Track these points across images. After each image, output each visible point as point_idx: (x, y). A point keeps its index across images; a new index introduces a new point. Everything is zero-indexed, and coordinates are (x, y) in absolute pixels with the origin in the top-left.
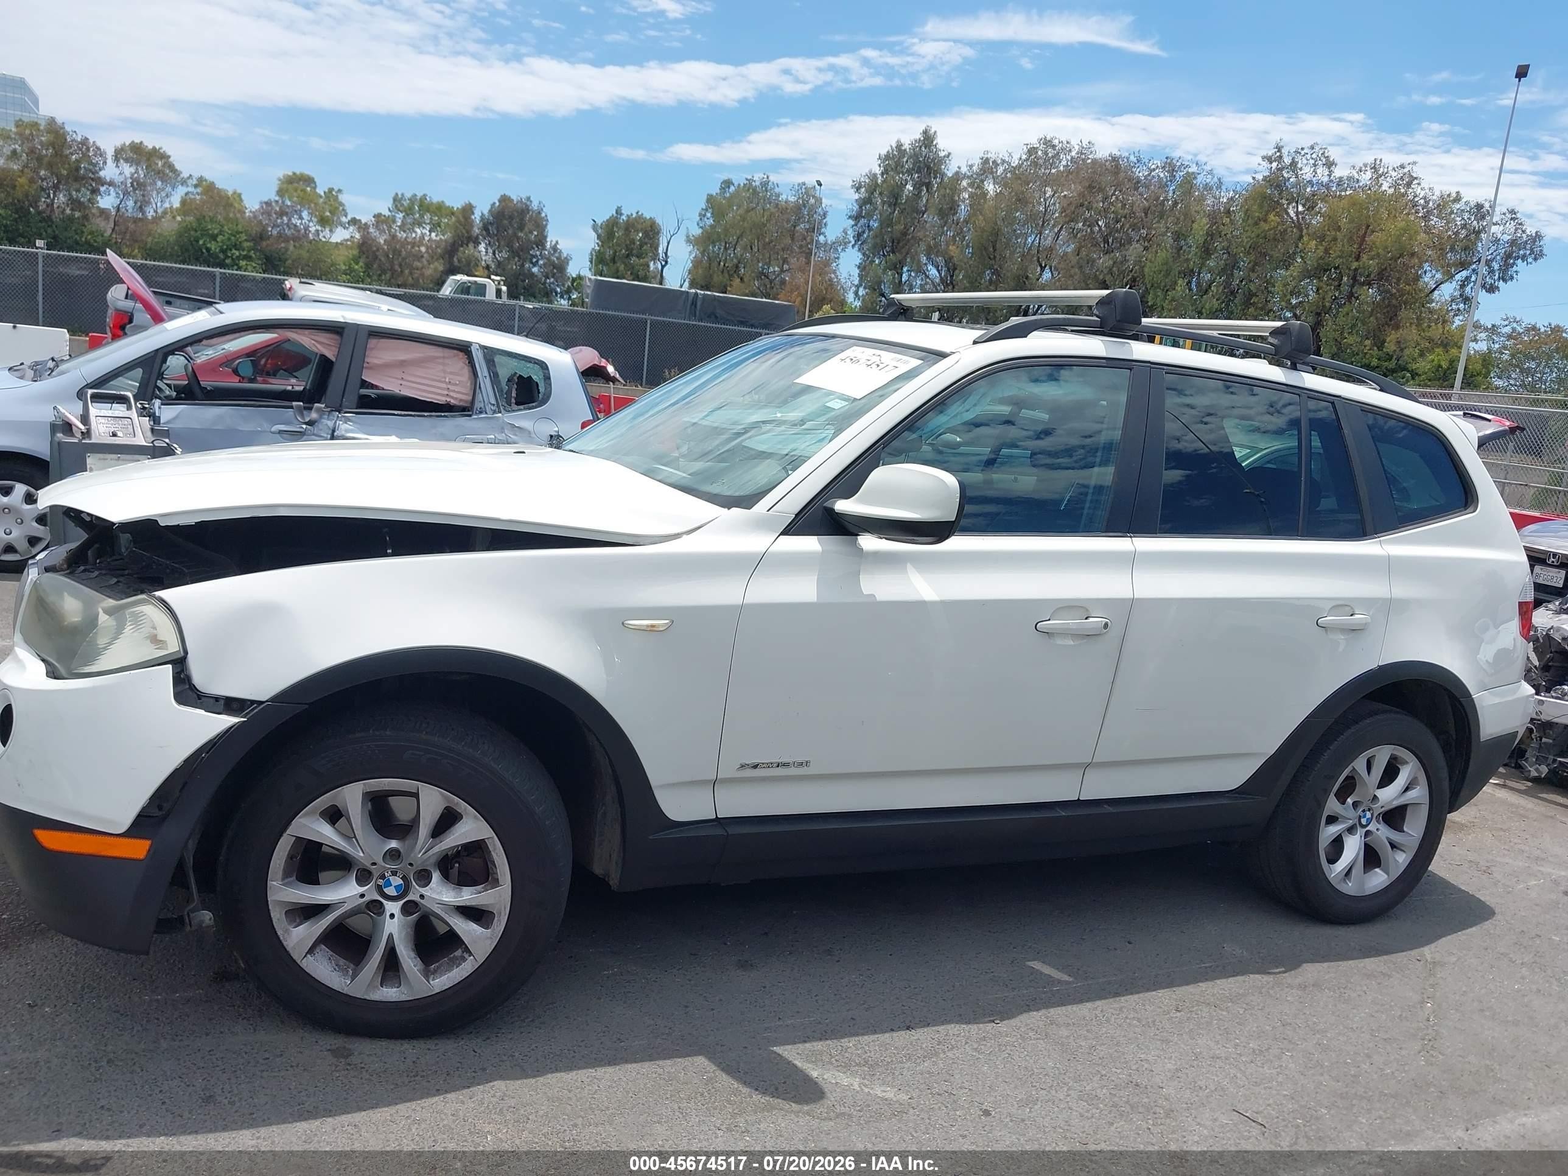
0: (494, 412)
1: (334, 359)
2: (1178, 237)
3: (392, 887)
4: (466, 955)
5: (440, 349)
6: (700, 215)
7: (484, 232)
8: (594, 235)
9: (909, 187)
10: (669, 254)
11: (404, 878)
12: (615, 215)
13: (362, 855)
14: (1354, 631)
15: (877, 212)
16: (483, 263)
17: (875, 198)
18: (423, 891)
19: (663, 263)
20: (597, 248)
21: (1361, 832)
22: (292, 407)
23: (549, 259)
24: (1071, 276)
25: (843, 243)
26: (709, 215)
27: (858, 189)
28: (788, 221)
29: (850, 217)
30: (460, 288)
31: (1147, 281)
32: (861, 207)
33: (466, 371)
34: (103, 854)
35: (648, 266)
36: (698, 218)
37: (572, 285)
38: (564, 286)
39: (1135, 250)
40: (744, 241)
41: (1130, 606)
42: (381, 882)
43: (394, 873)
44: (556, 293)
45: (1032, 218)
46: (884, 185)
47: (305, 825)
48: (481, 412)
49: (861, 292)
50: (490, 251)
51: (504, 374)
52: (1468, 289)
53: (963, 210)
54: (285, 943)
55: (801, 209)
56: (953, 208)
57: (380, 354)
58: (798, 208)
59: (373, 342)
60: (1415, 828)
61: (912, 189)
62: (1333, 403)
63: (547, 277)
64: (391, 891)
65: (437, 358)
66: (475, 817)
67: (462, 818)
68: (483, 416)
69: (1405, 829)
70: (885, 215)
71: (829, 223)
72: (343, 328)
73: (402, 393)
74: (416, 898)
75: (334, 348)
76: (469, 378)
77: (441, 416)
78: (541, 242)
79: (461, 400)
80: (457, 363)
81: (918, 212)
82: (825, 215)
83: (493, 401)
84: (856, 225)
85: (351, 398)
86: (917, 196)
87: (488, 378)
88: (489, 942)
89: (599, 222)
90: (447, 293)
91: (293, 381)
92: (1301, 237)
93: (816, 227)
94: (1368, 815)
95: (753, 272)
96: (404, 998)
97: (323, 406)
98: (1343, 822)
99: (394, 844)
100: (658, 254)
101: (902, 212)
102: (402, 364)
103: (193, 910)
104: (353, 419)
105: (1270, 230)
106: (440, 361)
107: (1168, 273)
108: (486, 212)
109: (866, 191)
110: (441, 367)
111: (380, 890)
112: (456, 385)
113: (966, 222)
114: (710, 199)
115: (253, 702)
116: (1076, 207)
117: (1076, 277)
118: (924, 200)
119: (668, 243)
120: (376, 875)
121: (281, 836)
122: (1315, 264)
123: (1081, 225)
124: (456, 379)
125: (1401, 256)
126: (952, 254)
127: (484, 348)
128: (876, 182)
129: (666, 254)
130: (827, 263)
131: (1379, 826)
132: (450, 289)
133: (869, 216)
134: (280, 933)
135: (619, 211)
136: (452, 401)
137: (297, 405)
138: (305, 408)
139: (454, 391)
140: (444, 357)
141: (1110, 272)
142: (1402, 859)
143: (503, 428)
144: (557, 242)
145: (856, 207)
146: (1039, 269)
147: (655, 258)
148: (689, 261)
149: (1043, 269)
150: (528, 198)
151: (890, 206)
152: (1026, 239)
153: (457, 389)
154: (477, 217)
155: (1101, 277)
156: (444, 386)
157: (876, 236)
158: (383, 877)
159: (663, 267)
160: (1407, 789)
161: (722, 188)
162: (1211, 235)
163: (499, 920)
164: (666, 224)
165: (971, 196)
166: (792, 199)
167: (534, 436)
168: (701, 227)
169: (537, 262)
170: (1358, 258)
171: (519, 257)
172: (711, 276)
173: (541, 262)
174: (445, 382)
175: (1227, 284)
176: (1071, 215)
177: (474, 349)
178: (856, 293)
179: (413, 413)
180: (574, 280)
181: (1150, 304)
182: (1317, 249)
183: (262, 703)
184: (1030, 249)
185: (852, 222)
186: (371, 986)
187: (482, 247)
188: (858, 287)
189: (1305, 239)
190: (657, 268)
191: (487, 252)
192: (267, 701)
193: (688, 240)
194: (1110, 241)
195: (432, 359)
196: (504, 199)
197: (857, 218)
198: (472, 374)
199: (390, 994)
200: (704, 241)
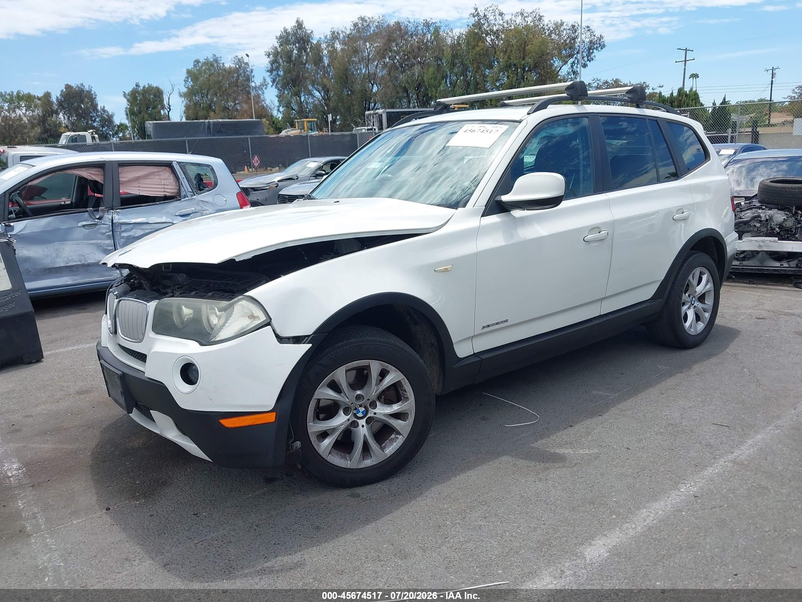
0: (192, 196)
1: (103, 183)
2: (437, 60)
3: (361, 413)
4: (398, 436)
5: (156, 167)
6: (185, 81)
7: (60, 107)
8: (125, 100)
9: (295, 52)
10: (170, 104)
11: (365, 407)
12: (135, 87)
13: (348, 400)
14: (685, 219)
15: (281, 67)
16: (64, 125)
17: (279, 59)
18: (375, 411)
19: (168, 110)
20: (129, 107)
21: (692, 307)
22: (87, 211)
23: (102, 117)
24: (388, 87)
25: (264, 84)
26: (190, 80)
27: (269, 56)
28: (233, 77)
29: (267, 71)
30: (71, 139)
31: (426, 84)
32: (272, 65)
33: (172, 177)
34: (255, 423)
35: (160, 113)
36: (184, 83)
37: (118, 129)
38: (114, 131)
39: (417, 69)
40: (211, 92)
41: (613, 224)
42: (355, 412)
43: (361, 406)
44: (110, 135)
45: (361, 60)
46: (283, 52)
47: (322, 392)
48: (185, 197)
49: (281, 109)
50: (66, 117)
51: (192, 175)
52: (575, 67)
53: (326, 61)
54: (318, 451)
55: (238, 70)
56: (321, 59)
57: (126, 175)
58: (237, 70)
59: (121, 169)
60: (709, 301)
61: (297, 52)
62: (656, 121)
63: (103, 127)
64: (360, 415)
65: (156, 172)
66: (396, 371)
67: (389, 372)
68: (187, 198)
69: (706, 302)
70: (285, 68)
71: (255, 76)
72: (104, 164)
73: (140, 194)
74: (372, 415)
75: (100, 176)
76: (174, 180)
77: (165, 203)
78: (95, 107)
79: (172, 193)
80: (166, 174)
81: (302, 63)
82: (252, 71)
83: (190, 190)
84: (271, 75)
85: (117, 202)
86: (300, 56)
87: (185, 178)
88: (408, 427)
89: (127, 92)
90: (64, 143)
91: (64, 199)
92: (496, 52)
93: (248, 79)
94: (694, 299)
95: (220, 107)
96: (374, 463)
97: (104, 208)
98: (687, 304)
99: (359, 392)
100: (165, 105)
101: (294, 65)
102: (138, 179)
103: (293, 443)
104: (121, 212)
105: (480, 50)
106: (157, 174)
107: (435, 79)
108: (58, 95)
109: (273, 56)
110: (158, 177)
111: (355, 415)
112: (167, 185)
113: (328, 65)
114: (189, 72)
115: (305, 336)
116: (384, 51)
117: (391, 87)
118: (305, 57)
119: (169, 99)
120: (353, 408)
121: (311, 400)
122: (505, 64)
123: (388, 59)
124: (167, 182)
125: (543, 55)
126: (325, 83)
127: (179, 163)
128: (278, 51)
129: (169, 104)
130: (258, 96)
131: (698, 303)
132: (65, 141)
133: (277, 69)
134: (315, 447)
135: (137, 85)
136: (168, 194)
137: (90, 210)
138: (94, 211)
139: (167, 189)
140: (158, 172)
141: (407, 82)
142: (707, 315)
143: (198, 204)
144: (104, 107)
145: (269, 66)
146: (370, 85)
147: (163, 107)
148: (183, 106)
149: (373, 85)
150: (82, 84)
151: (287, 63)
152: (362, 71)
153: (169, 187)
154: (54, 99)
155: (403, 85)
156: (162, 187)
157: (283, 80)
158: (356, 409)
159: (169, 112)
160: (706, 285)
161: (195, 65)
162: (454, 56)
163: (411, 416)
164: (166, 88)
165: (329, 52)
166: (233, 66)
167: (215, 205)
168: (186, 88)
169: (95, 119)
170: (524, 59)
171: (84, 118)
172: (197, 113)
173: (97, 119)
174: (162, 185)
175: (464, 80)
176: (381, 54)
177: (174, 164)
178: (278, 110)
179: (151, 204)
180: (119, 126)
181: (430, 96)
182: (504, 57)
183: (310, 335)
184: (364, 75)
185: (269, 74)
186: (360, 462)
187: (61, 116)
188: (279, 107)
189: (498, 53)
190: (165, 113)
191: (64, 118)
192: (312, 334)
193: (181, 95)
194: (404, 66)
195: (152, 174)
196: (68, 87)
197: (271, 71)
198: (175, 178)
199: (368, 463)
200: (189, 94)
